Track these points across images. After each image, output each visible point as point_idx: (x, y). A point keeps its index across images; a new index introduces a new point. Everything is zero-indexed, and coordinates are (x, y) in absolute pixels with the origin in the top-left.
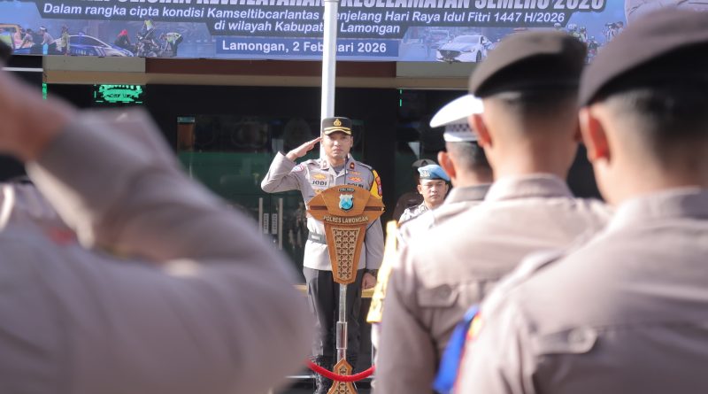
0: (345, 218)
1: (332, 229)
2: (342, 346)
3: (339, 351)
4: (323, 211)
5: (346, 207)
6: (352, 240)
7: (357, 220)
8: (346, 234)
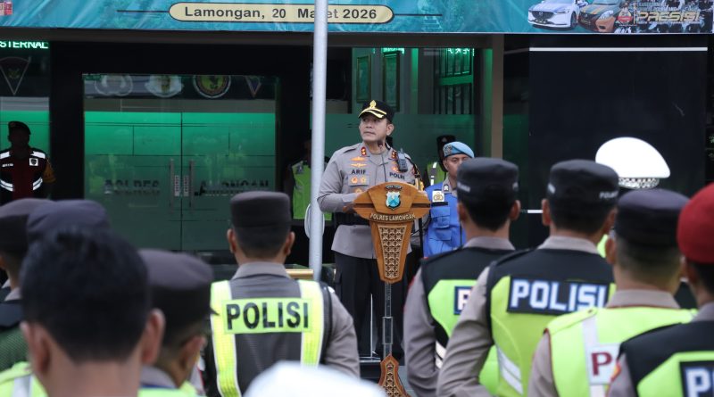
0: (392, 215)
1: (379, 226)
2: (388, 341)
3: (385, 347)
4: (370, 209)
5: (393, 205)
6: (399, 238)
7: (404, 218)
8: (392, 232)
